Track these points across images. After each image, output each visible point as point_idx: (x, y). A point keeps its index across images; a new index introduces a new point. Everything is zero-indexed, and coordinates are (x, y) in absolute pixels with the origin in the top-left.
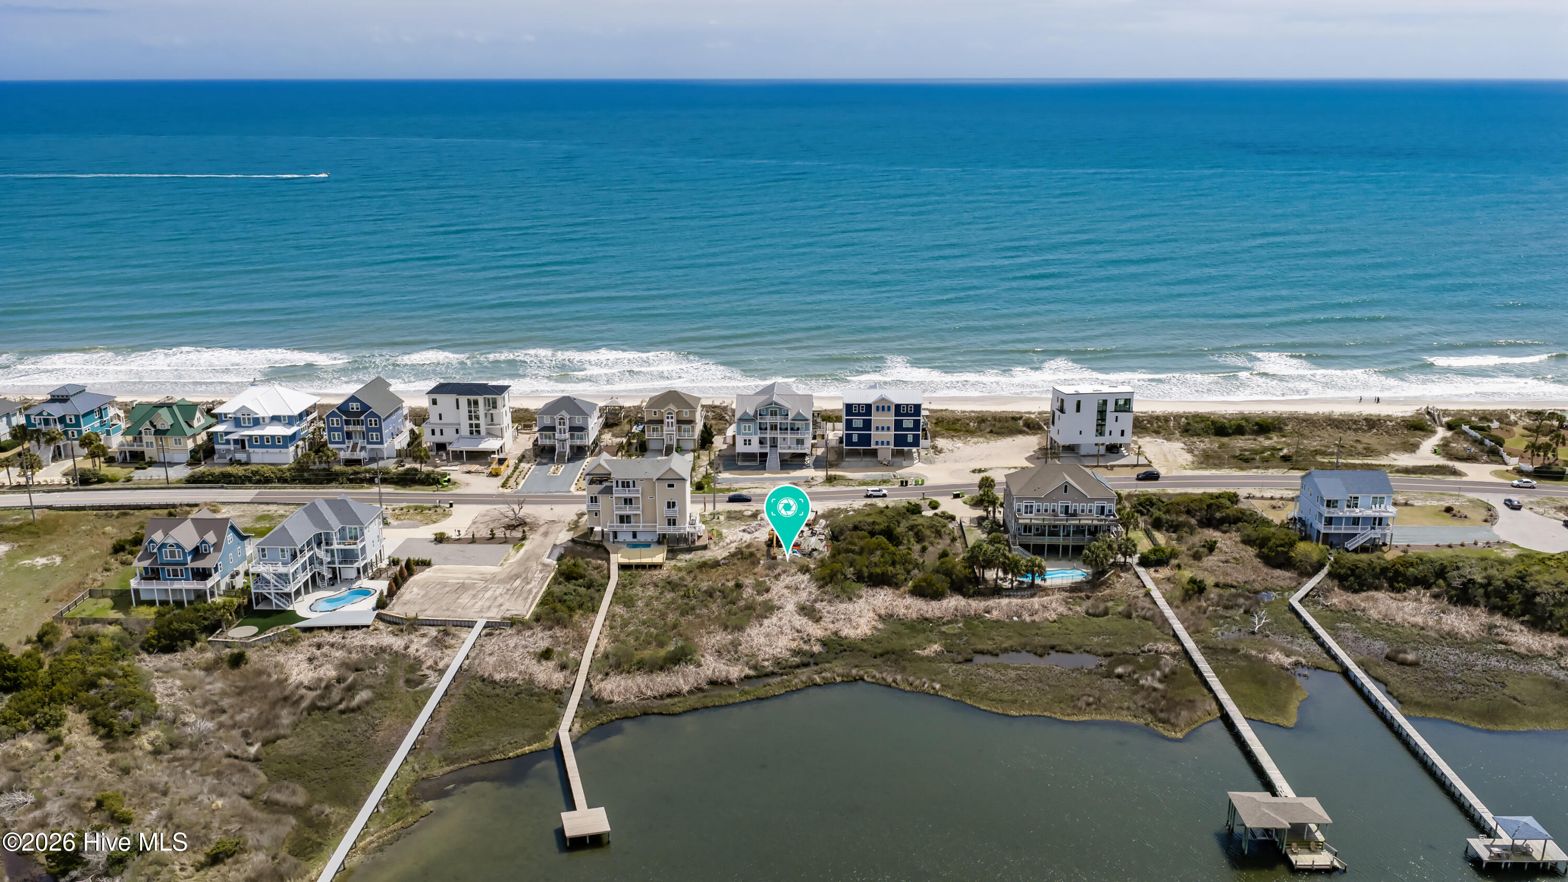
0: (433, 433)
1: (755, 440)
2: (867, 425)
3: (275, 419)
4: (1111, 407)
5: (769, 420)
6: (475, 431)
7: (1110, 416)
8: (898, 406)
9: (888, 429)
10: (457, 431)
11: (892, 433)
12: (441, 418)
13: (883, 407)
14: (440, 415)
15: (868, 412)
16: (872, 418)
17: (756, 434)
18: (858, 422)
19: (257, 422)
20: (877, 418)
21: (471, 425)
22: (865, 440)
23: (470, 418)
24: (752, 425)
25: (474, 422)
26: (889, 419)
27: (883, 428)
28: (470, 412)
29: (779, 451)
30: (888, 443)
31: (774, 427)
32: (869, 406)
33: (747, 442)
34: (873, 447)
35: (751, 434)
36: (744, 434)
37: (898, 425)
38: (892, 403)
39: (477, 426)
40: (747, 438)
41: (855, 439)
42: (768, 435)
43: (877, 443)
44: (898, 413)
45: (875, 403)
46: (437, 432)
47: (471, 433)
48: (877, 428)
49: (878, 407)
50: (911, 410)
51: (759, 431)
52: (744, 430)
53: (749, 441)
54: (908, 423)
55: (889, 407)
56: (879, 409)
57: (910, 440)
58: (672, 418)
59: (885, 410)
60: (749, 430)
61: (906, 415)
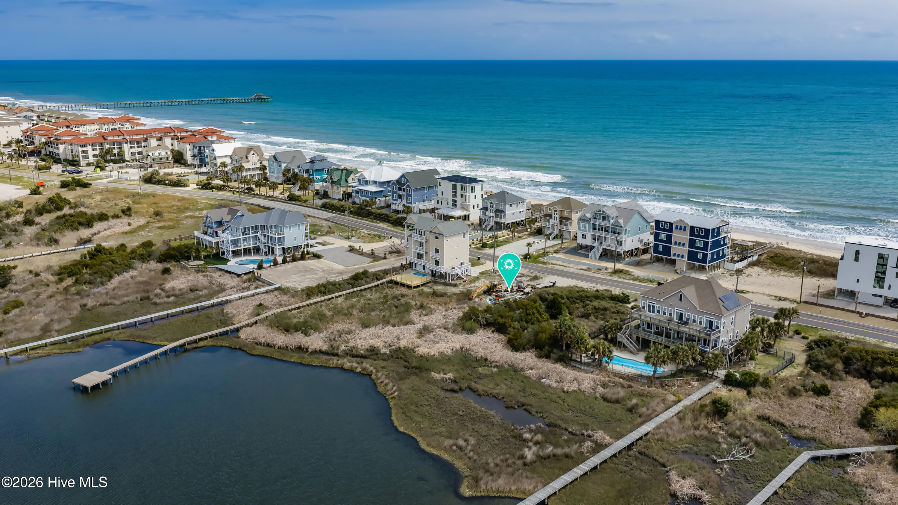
0: (438, 202)
1: (589, 236)
2: (669, 239)
3: (375, 182)
4: (892, 262)
5: (599, 222)
7: (891, 271)
8: (692, 228)
9: (684, 245)
10: (448, 203)
11: (687, 248)
12: (442, 194)
13: (681, 227)
14: (442, 192)
15: (671, 230)
16: (673, 234)
17: (589, 231)
18: (663, 236)
19: (367, 183)
20: (677, 235)
21: (453, 201)
22: (667, 251)
24: (587, 225)
25: (454, 199)
26: (684, 237)
27: (679, 244)
28: (453, 192)
29: (604, 247)
30: (684, 257)
31: (601, 229)
32: (671, 224)
34: (672, 257)
35: (586, 231)
36: (582, 230)
37: (692, 243)
38: (688, 225)
39: (456, 201)
40: (584, 233)
41: (660, 249)
42: (597, 233)
43: (675, 254)
44: (692, 233)
45: (676, 222)
48: (676, 243)
49: (677, 226)
50: (702, 233)
51: (591, 230)
52: (583, 227)
53: (585, 236)
54: (699, 243)
55: (685, 228)
56: (677, 228)
57: (700, 256)
58: (557, 214)
59: (681, 228)
60: (585, 228)
61: (699, 236)
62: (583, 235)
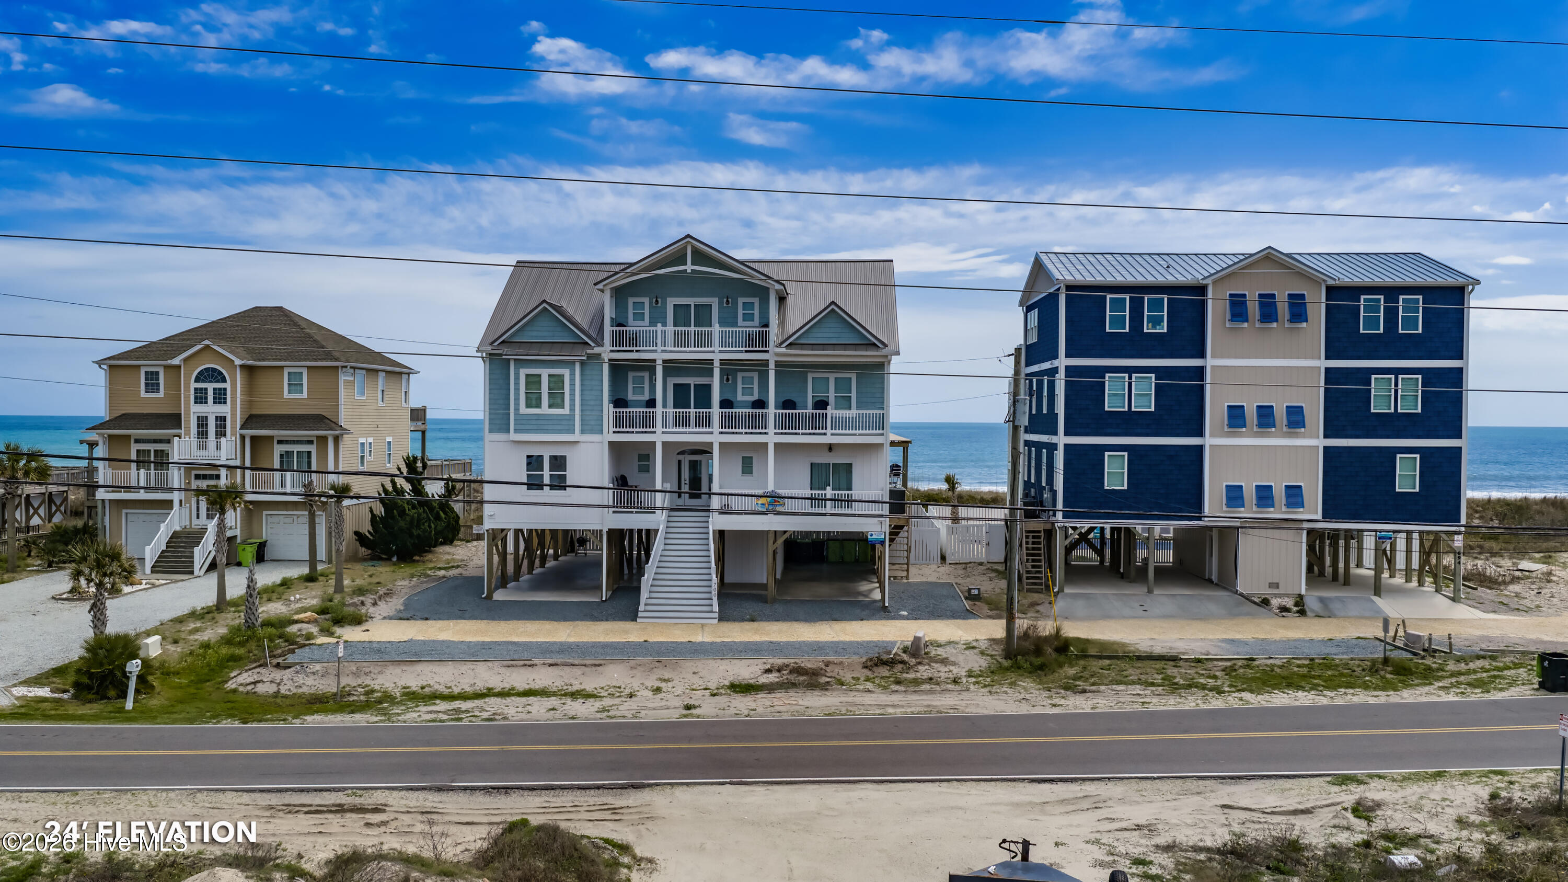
2: (1182, 398)
8: (1342, 297)
9: (1296, 417)
11: (1314, 441)
13: (1266, 302)
15: (1189, 339)
16: (1210, 362)
17: (592, 426)
18: (1134, 389)
20: (1236, 365)
22: (1172, 481)
24: (572, 379)
26: (1297, 367)
27: (1266, 416)
29: (718, 522)
30: (1291, 497)
31: (691, 388)
32: (1192, 297)
34: (1212, 518)
35: (566, 425)
36: (526, 424)
37: (1346, 401)
38: (1313, 281)
41: (1117, 476)
42: (663, 430)
43: (1234, 495)
44: (1340, 344)
45: (1225, 277)
48: (1236, 417)
49: (1238, 301)
50: (1410, 322)
51: (608, 410)
52: (533, 400)
53: (559, 463)
54: (1398, 389)
55: (1295, 301)
58: (220, 397)
59: (1262, 312)
60: (556, 399)
61: (1388, 344)
62: (534, 462)
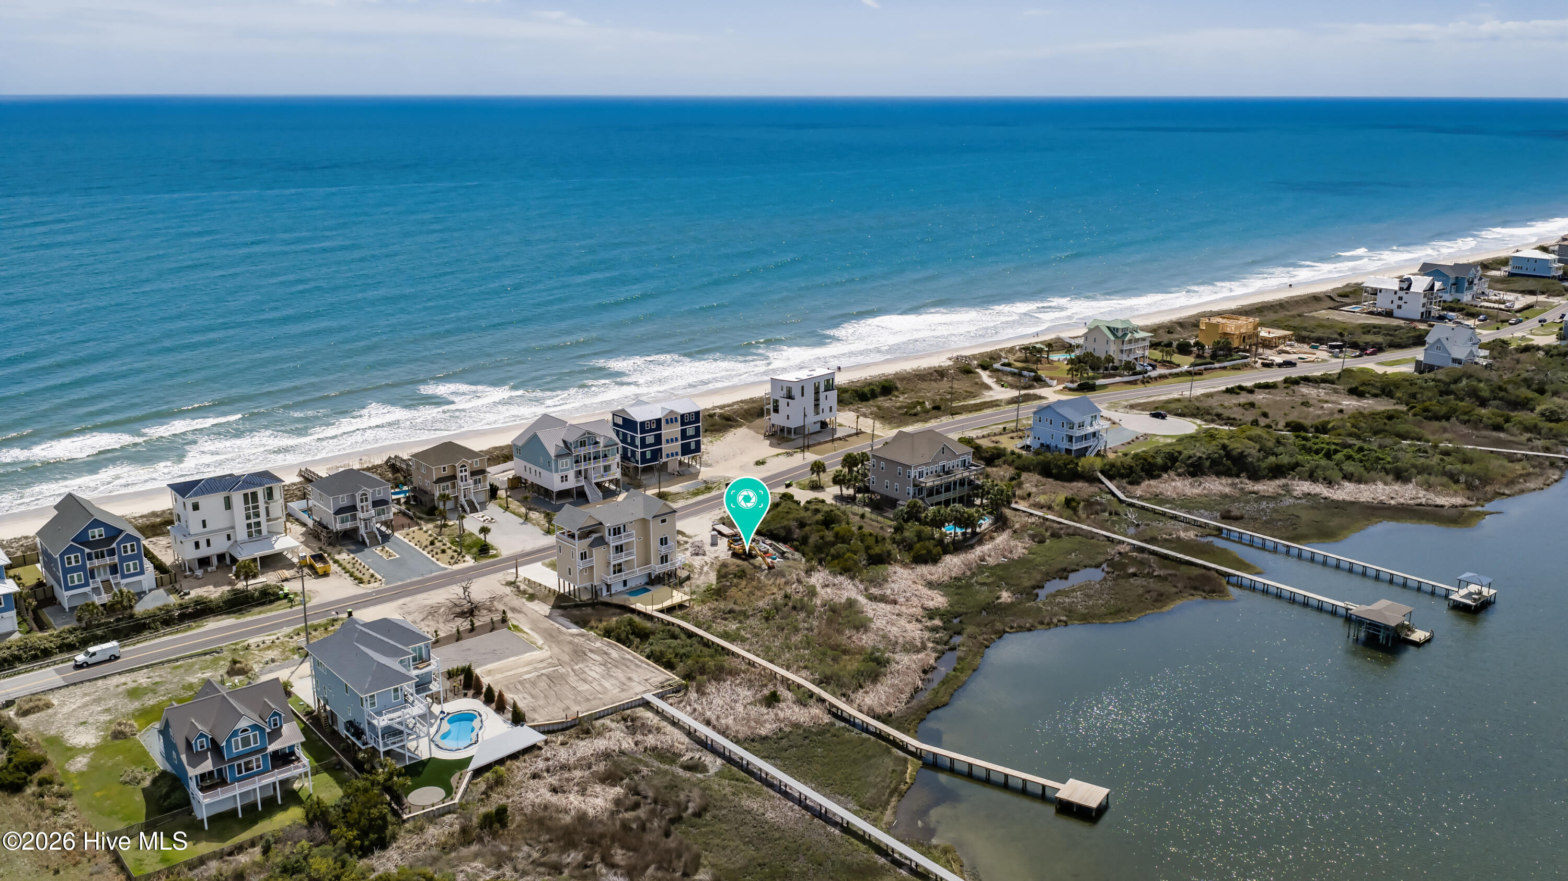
0: (197, 545)
1: (571, 474)
2: (658, 439)
4: (822, 388)
5: (582, 451)
6: (254, 530)
7: (822, 395)
8: (682, 416)
9: (677, 439)
10: (229, 537)
11: (679, 443)
12: (204, 526)
13: (671, 419)
14: (204, 522)
15: (659, 427)
16: (663, 432)
17: (572, 468)
18: (650, 439)
20: (666, 432)
21: (249, 526)
22: (657, 455)
23: (248, 517)
24: (569, 460)
25: (252, 521)
26: (676, 430)
27: (671, 440)
28: (247, 509)
29: (594, 481)
30: (677, 453)
31: (587, 458)
32: (659, 421)
33: (564, 478)
34: (664, 460)
35: (568, 470)
36: (561, 470)
37: (683, 434)
38: (677, 413)
39: (258, 524)
40: (564, 474)
41: (648, 456)
42: (583, 466)
43: (668, 456)
44: (683, 424)
45: (664, 416)
46: (203, 544)
47: (250, 535)
48: (667, 441)
49: (667, 420)
51: (574, 465)
52: (562, 466)
54: (691, 431)
55: (676, 418)
56: (667, 422)
57: (693, 446)
59: (672, 422)
60: (566, 465)
61: (690, 423)
